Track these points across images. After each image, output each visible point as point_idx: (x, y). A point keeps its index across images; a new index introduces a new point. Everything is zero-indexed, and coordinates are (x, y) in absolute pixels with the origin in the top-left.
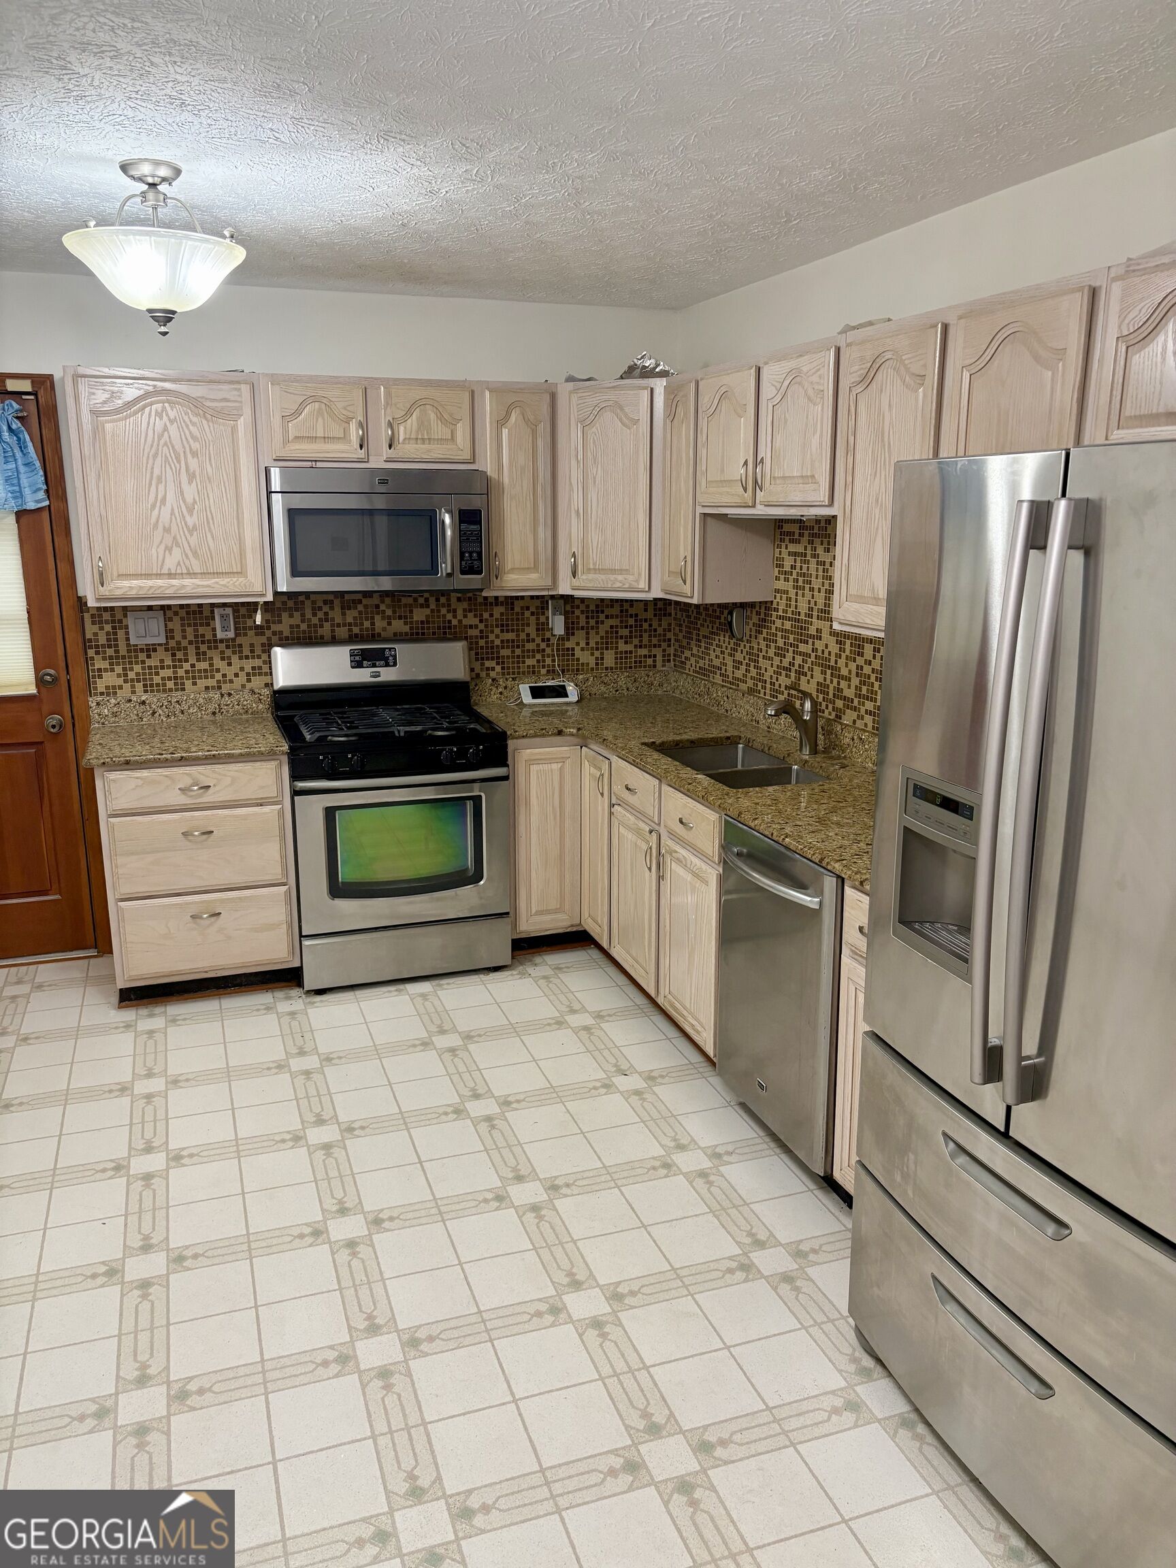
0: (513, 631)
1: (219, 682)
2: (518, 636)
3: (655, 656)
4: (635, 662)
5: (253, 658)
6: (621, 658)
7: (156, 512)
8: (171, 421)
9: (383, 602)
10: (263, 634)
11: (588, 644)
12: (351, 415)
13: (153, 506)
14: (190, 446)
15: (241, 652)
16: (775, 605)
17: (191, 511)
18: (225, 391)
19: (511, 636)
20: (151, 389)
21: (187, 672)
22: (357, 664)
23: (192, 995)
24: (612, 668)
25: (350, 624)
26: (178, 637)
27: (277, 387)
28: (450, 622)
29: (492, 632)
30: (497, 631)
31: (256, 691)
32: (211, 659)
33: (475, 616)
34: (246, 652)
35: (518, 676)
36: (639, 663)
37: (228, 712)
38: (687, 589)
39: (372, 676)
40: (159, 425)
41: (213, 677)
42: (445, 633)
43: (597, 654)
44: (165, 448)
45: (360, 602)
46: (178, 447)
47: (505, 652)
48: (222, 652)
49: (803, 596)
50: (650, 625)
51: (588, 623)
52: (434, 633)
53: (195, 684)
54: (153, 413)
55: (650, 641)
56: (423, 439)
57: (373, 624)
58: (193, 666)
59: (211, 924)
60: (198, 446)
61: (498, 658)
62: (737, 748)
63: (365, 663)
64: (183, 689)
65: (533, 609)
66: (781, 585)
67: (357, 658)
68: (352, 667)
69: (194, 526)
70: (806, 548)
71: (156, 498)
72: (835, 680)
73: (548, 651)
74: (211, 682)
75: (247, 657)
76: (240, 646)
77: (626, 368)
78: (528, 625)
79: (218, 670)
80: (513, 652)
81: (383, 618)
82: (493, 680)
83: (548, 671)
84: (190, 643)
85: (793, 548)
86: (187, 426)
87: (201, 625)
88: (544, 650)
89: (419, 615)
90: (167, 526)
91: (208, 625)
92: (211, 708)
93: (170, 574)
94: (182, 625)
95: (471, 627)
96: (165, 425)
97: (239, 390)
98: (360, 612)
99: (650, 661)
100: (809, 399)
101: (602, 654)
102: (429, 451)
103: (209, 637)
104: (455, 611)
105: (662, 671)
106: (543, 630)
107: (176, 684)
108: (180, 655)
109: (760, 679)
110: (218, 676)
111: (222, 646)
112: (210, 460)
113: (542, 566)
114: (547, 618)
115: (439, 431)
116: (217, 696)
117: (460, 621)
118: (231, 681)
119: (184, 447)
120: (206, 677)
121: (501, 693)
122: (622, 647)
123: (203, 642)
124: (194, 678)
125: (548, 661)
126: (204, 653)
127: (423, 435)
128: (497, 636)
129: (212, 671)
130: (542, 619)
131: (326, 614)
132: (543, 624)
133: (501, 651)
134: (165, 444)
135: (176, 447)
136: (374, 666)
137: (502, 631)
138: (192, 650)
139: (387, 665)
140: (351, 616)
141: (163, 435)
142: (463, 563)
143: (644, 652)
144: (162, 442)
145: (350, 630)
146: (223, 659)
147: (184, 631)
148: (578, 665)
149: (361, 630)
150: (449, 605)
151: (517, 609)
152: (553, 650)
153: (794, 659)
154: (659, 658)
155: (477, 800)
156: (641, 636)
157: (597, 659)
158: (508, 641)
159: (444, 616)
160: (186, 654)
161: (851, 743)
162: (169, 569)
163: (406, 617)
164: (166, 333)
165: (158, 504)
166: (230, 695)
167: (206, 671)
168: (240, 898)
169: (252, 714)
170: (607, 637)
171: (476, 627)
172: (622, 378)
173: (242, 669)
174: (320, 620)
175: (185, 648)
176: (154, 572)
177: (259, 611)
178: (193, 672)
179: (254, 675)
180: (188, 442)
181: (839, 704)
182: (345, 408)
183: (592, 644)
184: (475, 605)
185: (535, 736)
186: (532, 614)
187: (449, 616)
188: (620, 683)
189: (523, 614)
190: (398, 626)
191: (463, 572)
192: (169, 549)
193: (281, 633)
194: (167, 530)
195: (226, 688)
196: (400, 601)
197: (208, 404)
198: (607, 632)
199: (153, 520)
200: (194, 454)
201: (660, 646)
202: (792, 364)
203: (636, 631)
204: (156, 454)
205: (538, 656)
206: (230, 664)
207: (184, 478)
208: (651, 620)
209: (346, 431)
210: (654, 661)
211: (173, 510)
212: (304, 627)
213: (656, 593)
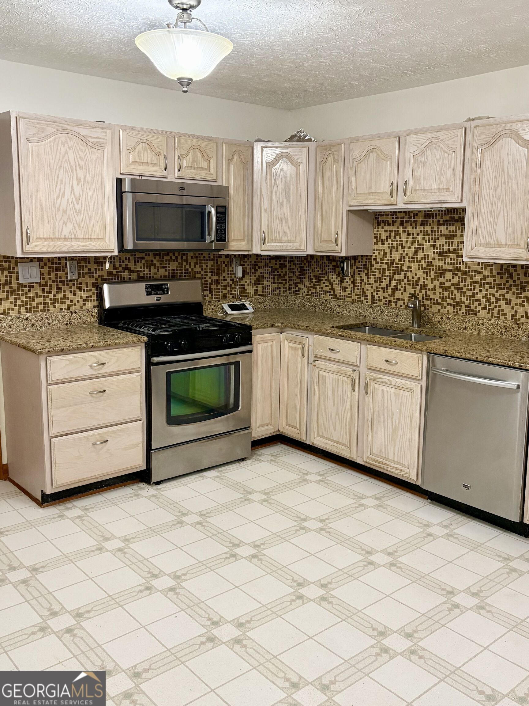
0: (217, 275)
1: (68, 305)
2: (219, 277)
3: (280, 288)
4: (272, 291)
5: (87, 291)
6: (265, 290)
7: (59, 201)
8: (70, 148)
9: (155, 258)
10: (93, 277)
11: (251, 282)
12: (160, 151)
13: (58, 197)
14: (79, 163)
15: (81, 287)
16: (374, 257)
17: (78, 201)
18: (99, 133)
19: (216, 278)
20: (60, 128)
21: (51, 299)
22: (149, 294)
23: (83, 494)
24: (261, 295)
25: (138, 271)
26: (46, 278)
27: (125, 133)
28: (188, 269)
29: (207, 275)
30: (210, 275)
31: (90, 310)
32: (64, 291)
33: (200, 267)
34: (84, 287)
35: (220, 299)
36: (273, 292)
37: (74, 323)
38: (338, 249)
39: (157, 300)
40: (63, 150)
41: (65, 302)
42: (185, 276)
43: (255, 287)
44: (66, 163)
45: (144, 258)
46: (73, 163)
47: (213, 287)
48: (71, 288)
49: (397, 251)
50: (278, 272)
51: (251, 270)
52: (180, 276)
53: (55, 307)
54: (60, 142)
55: (278, 280)
56: (194, 167)
57: (150, 271)
58: (54, 296)
59: (102, 448)
60: (83, 163)
61: (210, 290)
62: (365, 329)
63: (153, 292)
64: (48, 310)
65: (226, 263)
66: (379, 246)
67: (149, 290)
68: (147, 295)
69: (79, 210)
70: (398, 228)
71: (60, 192)
72: (423, 292)
73: (233, 286)
74: (64, 306)
75: (84, 290)
76: (81, 284)
77: (290, 136)
78: (224, 272)
79: (68, 298)
80: (217, 286)
81: (155, 268)
82: (209, 302)
83: (233, 297)
84: (53, 282)
85: (386, 228)
86: (78, 151)
87: (60, 271)
88: (231, 285)
89: (173, 266)
90: (65, 209)
91: (63, 271)
92: (66, 320)
93: (65, 238)
94: (49, 271)
95: (197, 272)
96: (66, 150)
97: (106, 132)
98: (144, 264)
99: (278, 291)
100: (444, 152)
101: (257, 287)
102: (198, 174)
103: (64, 278)
104: (190, 263)
105: (283, 296)
106: (231, 274)
107: (44, 307)
108: (47, 289)
109: (363, 294)
110: (68, 302)
111: (70, 284)
112: (89, 172)
113: (247, 238)
114: (233, 268)
115: (202, 163)
116: (69, 314)
117: (192, 269)
118: (75, 305)
119: (76, 164)
120: (61, 303)
121: (213, 309)
122: (266, 284)
123: (60, 282)
124: (55, 303)
125: (233, 291)
126: (61, 288)
127: (194, 165)
128: (210, 278)
129: (65, 299)
130: (230, 268)
131: (126, 265)
132: (231, 271)
133: (212, 286)
134: (66, 161)
135: (71, 163)
136: (157, 294)
137: (212, 275)
138: (54, 286)
139: (164, 293)
140: (139, 266)
141: (64, 156)
142: (217, 235)
143: (275, 286)
144: (64, 160)
145: (138, 274)
146: (71, 291)
147: (50, 275)
148: (246, 293)
149: (144, 274)
150: (187, 260)
151: (219, 263)
152: (235, 285)
153: (390, 283)
154: (282, 289)
155: (237, 364)
156: (274, 278)
157: (255, 290)
158: (215, 280)
159: (185, 267)
160: (50, 289)
161: (441, 320)
162: (65, 235)
163: (166, 267)
164: (187, 92)
165: (60, 196)
166: (76, 313)
167: (61, 299)
168: (118, 430)
169: (87, 324)
170: (259, 278)
171: (200, 272)
172: (286, 141)
173: (81, 297)
174: (123, 268)
175: (50, 285)
176: (57, 237)
177: (107, 262)
178: (54, 299)
179: (88, 301)
180: (78, 160)
181: (427, 302)
182: (158, 147)
183: (253, 282)
184: (200, 260)
185: (262, 328)
186: (226, 265)
187: (187, 267)
188: (266, 303)
189: (222, 266)
190: (163, 272)
191: (217, 240)
192: (65, 223)
193: (103, 276)
194: (65, 212)
195: (72, 309)
196: (163, 258)
197: (90, 139)
198: (259, 276)
199: (58, 206)
200: (81, 168)
201: (282, 283)
202: (432, 135)
203: (272, 275)
204: (61, 167)
205: (229, 289)
206: (74, 295)
207: (75, 182)
208: (278, 269)
209: (158, 160)
210: (280, 291)
211: (68, 200)
212: (115, 272)
213: (310, 252)
